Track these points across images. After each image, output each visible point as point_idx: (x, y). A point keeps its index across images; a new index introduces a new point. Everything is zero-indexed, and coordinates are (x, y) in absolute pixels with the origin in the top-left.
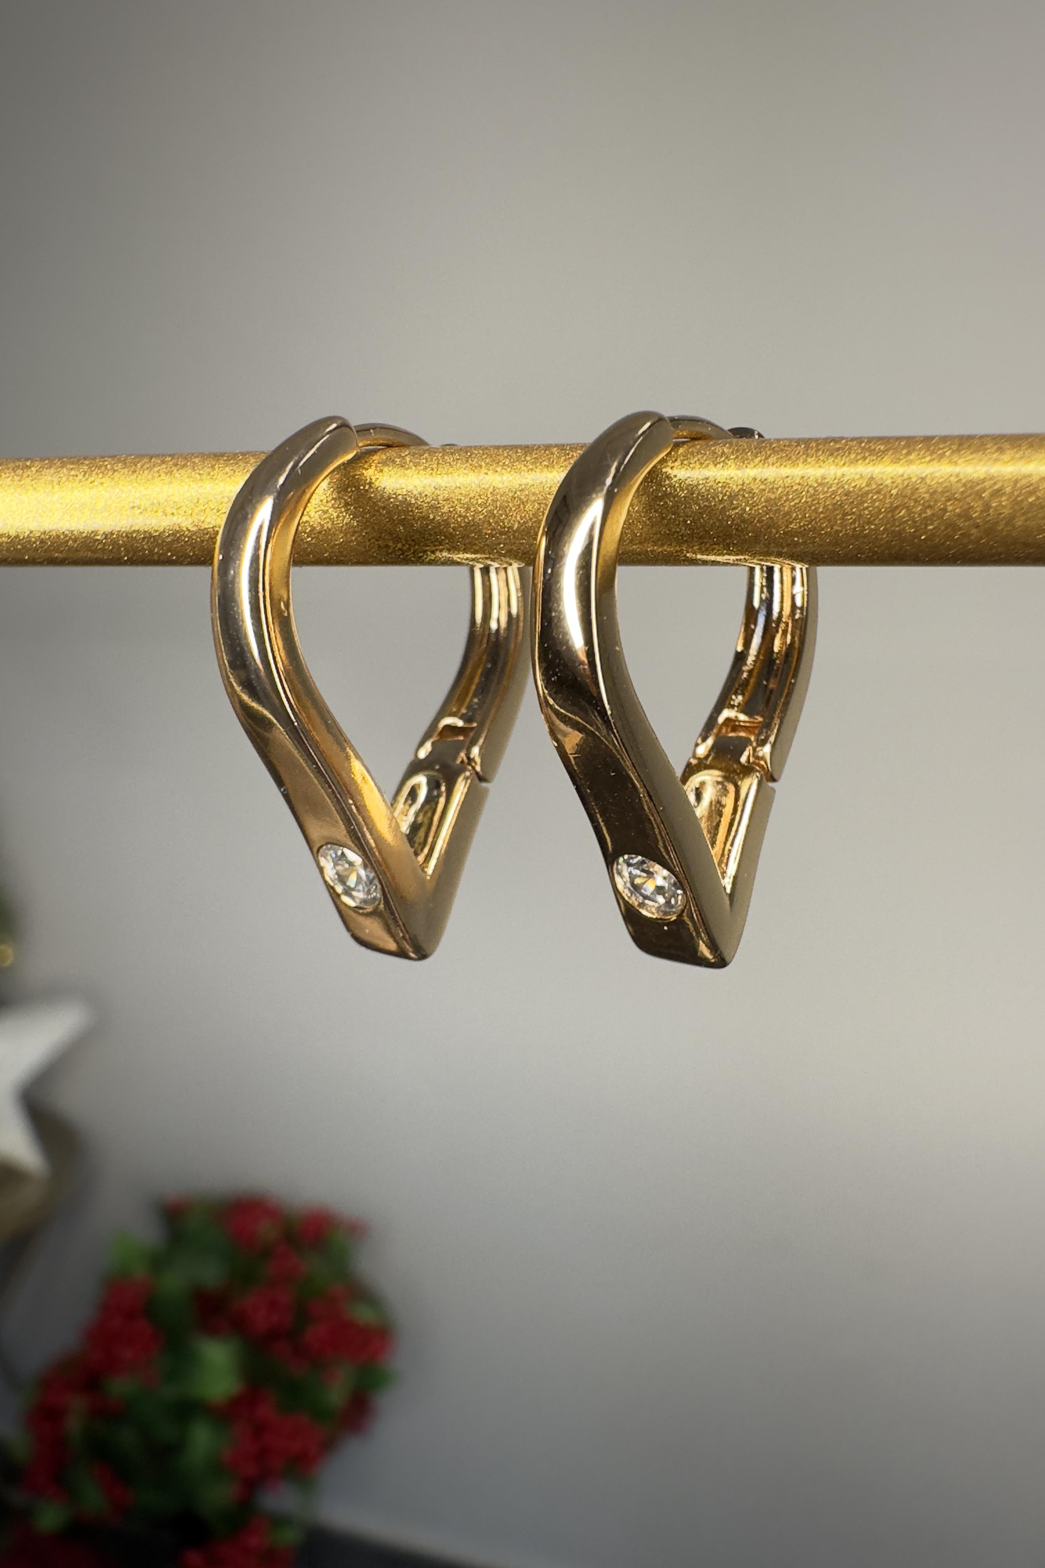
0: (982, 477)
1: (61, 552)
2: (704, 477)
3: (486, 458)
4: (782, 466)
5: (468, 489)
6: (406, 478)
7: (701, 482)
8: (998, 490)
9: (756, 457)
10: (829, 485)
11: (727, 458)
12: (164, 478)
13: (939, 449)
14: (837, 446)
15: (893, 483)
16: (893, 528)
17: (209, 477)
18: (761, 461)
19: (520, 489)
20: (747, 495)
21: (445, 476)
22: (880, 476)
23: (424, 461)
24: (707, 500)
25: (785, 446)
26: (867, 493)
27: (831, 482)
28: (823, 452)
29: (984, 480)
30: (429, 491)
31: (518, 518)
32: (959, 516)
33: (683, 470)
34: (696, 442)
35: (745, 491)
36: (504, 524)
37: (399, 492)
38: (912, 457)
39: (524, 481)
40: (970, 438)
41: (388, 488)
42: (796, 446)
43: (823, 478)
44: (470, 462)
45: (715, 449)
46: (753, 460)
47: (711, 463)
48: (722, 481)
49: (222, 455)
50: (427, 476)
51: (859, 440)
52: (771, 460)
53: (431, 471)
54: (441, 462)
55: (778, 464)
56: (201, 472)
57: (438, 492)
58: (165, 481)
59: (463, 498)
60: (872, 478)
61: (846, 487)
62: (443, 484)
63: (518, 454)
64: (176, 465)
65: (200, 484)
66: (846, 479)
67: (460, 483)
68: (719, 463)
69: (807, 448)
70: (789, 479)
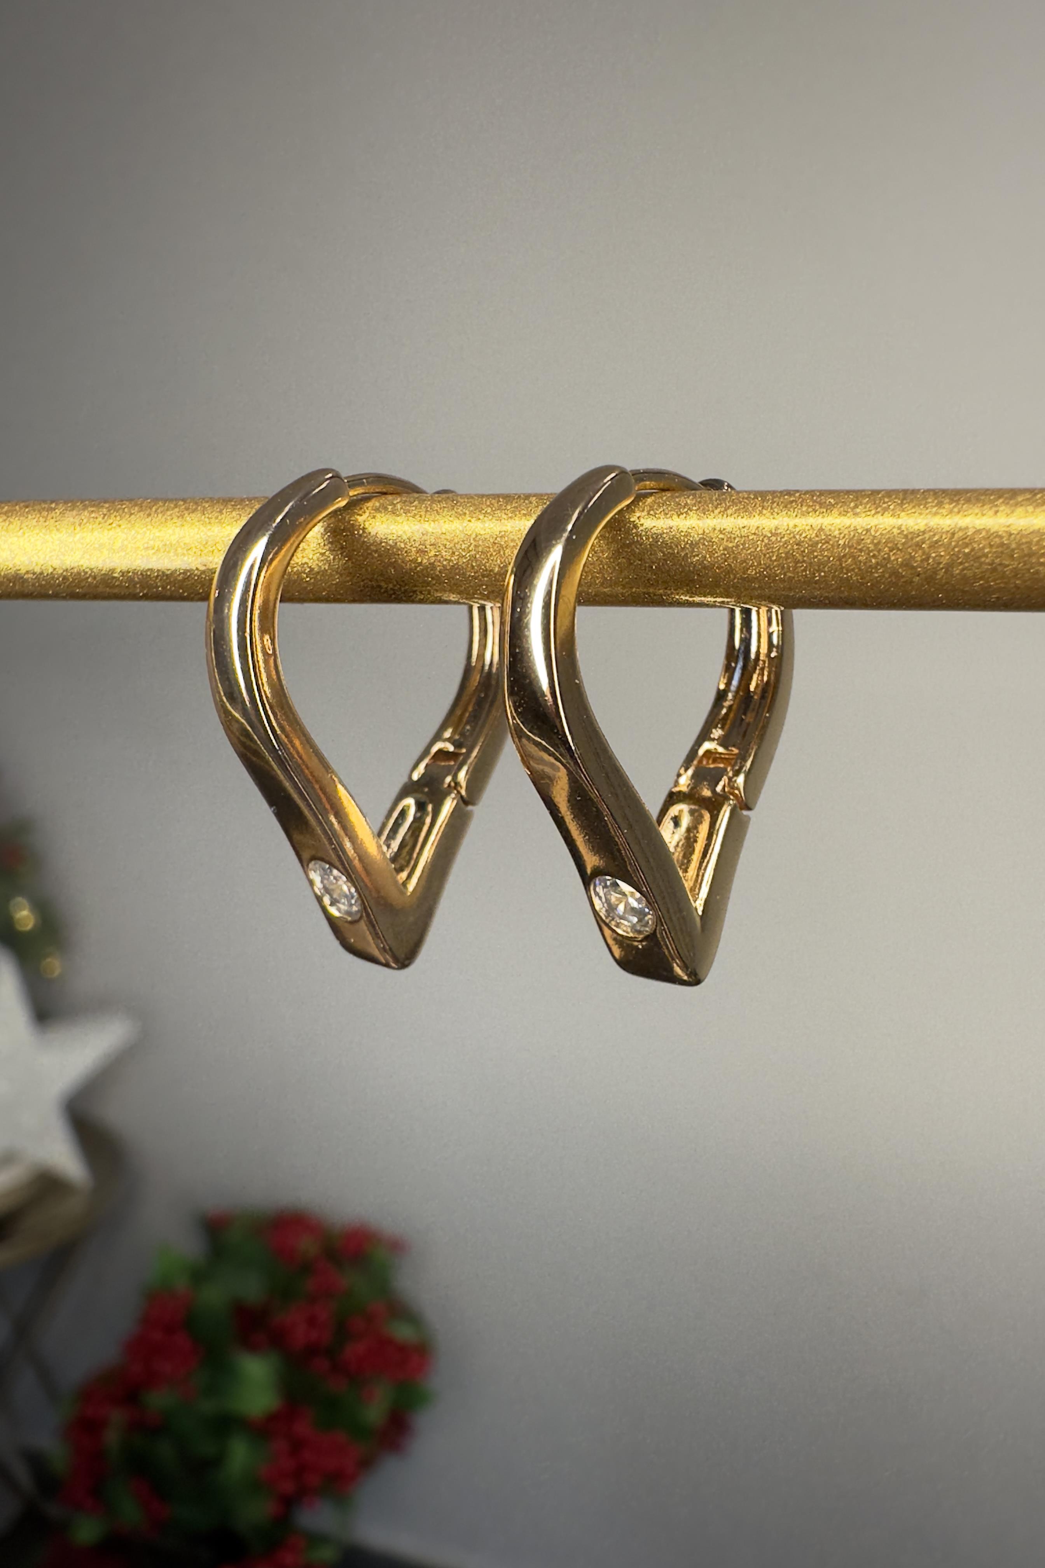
0: (922, 529)
1: (82, 588)
2: (668, 526)
3: (471, 506)
4: (740, 517)
5: (453, 535)
6: (396, 524)
7: (665, 531)
8: (937, 542)
9: (716, 508)
10: (782, 536)
11: (689, 509)
12: (176, 521)
13: (884, 503)
14: (792, 499)
15: (840, 534)
16: (841, 575)
17: (217, 521)
18: (720, 513)
19: (500, 535)
20: (707, 544)
21: (432, 523)
22: (830, 527)
23: (414, 508)
24: (671, 547)
25: (743, 498)
26: (817, 543)
27: (784, 533)
28: (778, 505)
29: (924, 532)
30: (417, 537)
31: (499, 562)
32: (902, 565)
33: (649, 519)
34: (664, 494)
35: (705, 539)
36: (485, 567)
37: (390, 537)
38: (858, 510)
39: (504, 529)
40: (914, 492)
41: (379, 533)
42: (753, 499)
43: (777, 528)
44: (455, 509)
45: (680, 501)
46: (713, 511)
47: (675, 513)
48: (684, 530)
49: (230, 500)
50: (416, 523)
51: (811, 493)
52: (729, 512)
53: (420, 518)
54: (429, 509)
55: (736, 515)
56: (210, 516)
57: (425, 537)
58: (177, 524)
59: (449, 543)
60: (821, 529)
61: (797, 537)
62: (430, 530)
63: (500, 503)
64: (187, 509)
65: (209, 527)
66: (797, 530)
67: (446, 529)
68: (682, 514)
69: (763, 501)
70: (745, 529)
